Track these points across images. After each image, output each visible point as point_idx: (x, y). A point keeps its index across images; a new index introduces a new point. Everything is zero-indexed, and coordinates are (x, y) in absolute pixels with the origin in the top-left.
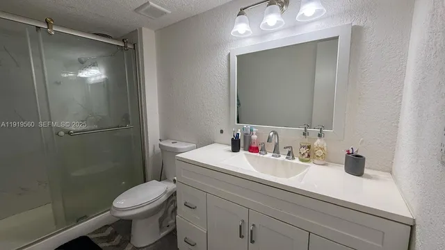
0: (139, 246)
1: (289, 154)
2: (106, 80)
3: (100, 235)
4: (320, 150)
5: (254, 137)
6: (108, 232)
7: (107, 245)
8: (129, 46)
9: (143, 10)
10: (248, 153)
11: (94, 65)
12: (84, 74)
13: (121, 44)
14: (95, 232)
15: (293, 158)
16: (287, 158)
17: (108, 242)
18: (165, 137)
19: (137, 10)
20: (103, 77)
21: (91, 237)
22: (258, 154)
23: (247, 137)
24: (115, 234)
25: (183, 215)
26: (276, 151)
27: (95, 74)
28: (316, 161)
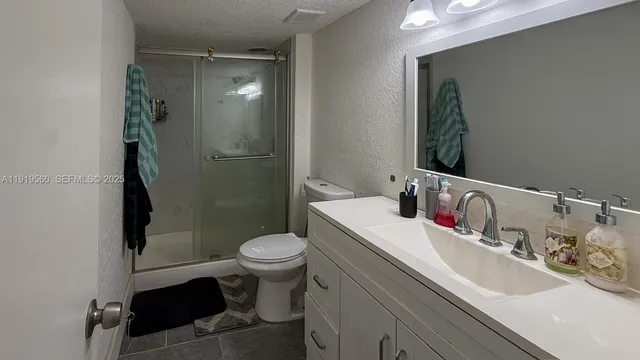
0: (264, 318)
1: (519, 245)
2: (262, 96)
3: (228, 284)
4: (600, 255)
5: (445, 196)
6: (236, 283)
7: (231, 298)
8: (281, 58)
9: (293, 17)
10: (431, 223)
11: (251, 80)
12: (242, 91)
13: (272, 58)
14: (223, 278)
15: (531, 256)
16: (514, 253)
17: (233, 295)
18: (316, 176)
19: (286, 20)
20: (259, 93)
21: (220, 282)
22: (450, 230)
23: (432, 194)
24: (242, 289)
25: (312, 294)
26: (490, 232)
27: (252, 91)
28: (591, 278)
